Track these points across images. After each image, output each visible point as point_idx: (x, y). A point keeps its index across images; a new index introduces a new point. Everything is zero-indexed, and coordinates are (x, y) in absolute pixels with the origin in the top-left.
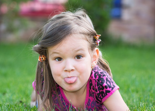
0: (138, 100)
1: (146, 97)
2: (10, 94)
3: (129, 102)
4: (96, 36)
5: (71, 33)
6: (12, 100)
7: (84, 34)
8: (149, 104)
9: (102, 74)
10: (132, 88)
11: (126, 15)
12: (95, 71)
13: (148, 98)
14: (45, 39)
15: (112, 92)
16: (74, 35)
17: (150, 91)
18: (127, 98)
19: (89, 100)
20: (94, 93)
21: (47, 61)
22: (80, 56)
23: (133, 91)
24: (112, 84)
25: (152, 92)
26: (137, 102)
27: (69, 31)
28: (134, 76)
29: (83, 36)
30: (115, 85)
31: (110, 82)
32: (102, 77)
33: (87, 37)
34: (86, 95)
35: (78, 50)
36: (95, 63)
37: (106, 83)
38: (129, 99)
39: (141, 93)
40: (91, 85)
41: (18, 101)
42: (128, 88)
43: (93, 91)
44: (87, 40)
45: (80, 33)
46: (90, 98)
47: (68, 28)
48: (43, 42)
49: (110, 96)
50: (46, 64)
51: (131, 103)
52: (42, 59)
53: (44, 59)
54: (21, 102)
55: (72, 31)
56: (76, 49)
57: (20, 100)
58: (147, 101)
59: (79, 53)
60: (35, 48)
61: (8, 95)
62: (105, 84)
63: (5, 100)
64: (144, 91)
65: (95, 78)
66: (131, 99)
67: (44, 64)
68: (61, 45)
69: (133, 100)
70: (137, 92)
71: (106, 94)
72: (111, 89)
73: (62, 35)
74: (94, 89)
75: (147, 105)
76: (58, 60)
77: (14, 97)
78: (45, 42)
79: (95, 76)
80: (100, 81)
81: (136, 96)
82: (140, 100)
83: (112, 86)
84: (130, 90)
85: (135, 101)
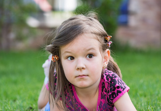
0: (146, 104)
1: (154, 101)
2: (20, 101)
3: (137, 106)
4: (107, 37)
5: (83, 33)
6: (22, 107)
7: (95, 33)
8: (157, 108)
9: (113, 76)
10: (140, 92)
11: (133, 21)
12: (106, 75)
13: (156, 102)
14: (57, 39)
15: (124, 93)
16: (86, 34)
17: (157, 95)
18: (135, 102)
19: (101, 102)
20: (105, 95)
21: (59, 61)
22: (92, 55)
23: (141, 95)
24: (123, 85)
25: (160, 95)
26: (145, 106)
27: (80, 30)
28: (141, 81)
29: (94, 35)
30: (126, 86)
31: (121, 83)
32: (114, 79)
33: (99, 37)
34: (98, 98)
35: (89, 50)
36: (107, 63)
37: (118, 83)
38: (137, 103)
39: (149, 97)
40: (103, 87)
41: (28, 107)
42: (137, 92)
43: (105, 93)
44: (98, 40)
45: (91, 33)
46: (102, 100)
47: (80, 27)
48: (55, 41)
49: (121, 96)
50: (59, 63)
51: (139, 107)
52: (55, 58)
53: (56, 58)
54: (31, 108)
55: (83, 30)
56: (88, 48)
57: (31, 106)
58: (155, 104)
59: (90, 52)
60: (48, 47)
61: (18, 102)
62: (117, 85)
63: (15, 107)
64: (151, 95)
65: (107, 81)
66: (139, 103)
67: (57, 63)
68: (73, 44)
69: (141, 104)
70: (145, 96)
71: (118, 95)
72: (122, 89)
73: (74, 34)
74: (106, 91)
75: (155, 109)
76: (70, 59)
77: (25, 104)
78: (58, 41)
79: (108, 79)
80: (113, 82)
81: (144, 100)
82: (148, 104)
83: (124, 87)
84: (138, 94)
85: (143, 105)
